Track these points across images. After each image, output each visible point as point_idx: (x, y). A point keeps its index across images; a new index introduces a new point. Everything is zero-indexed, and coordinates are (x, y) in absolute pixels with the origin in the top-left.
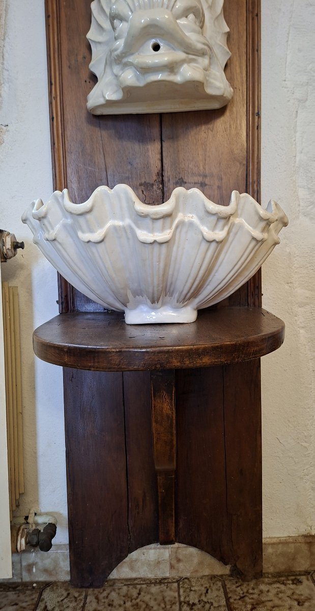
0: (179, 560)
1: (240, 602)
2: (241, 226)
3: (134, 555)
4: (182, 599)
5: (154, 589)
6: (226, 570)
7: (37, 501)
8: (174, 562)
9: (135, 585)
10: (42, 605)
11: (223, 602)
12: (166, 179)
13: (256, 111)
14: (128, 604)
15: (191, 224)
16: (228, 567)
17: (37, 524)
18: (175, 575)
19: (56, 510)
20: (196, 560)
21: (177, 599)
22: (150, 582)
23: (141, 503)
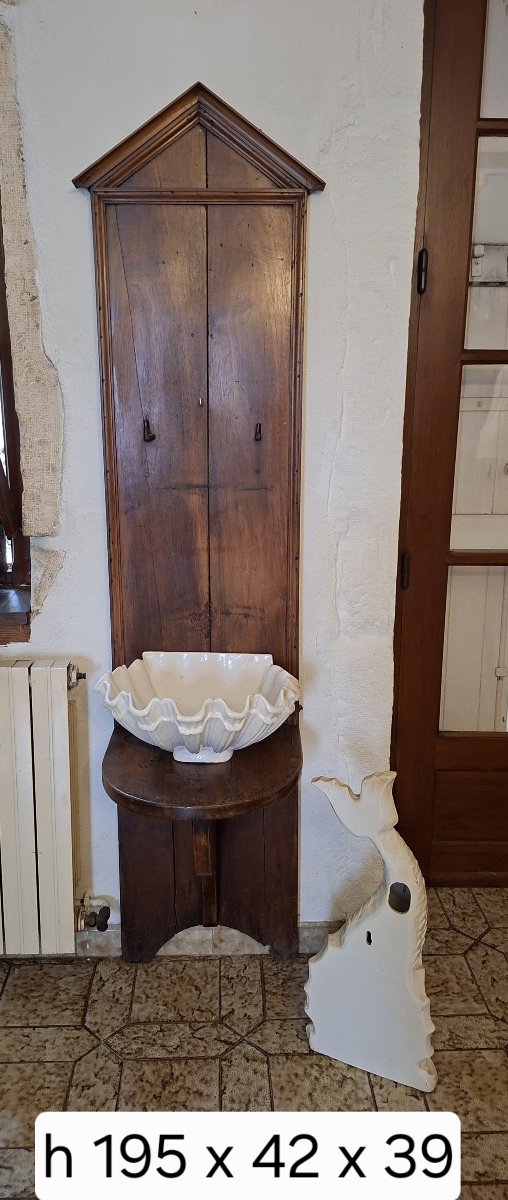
0: (221, 941)
1: (273, 978)
2: (256, 715)
3: (180, 935)
4: (222, 974)
5: (198, 965)
6: (266, 950)
7: (90, 886)
8: (217, 942)
9: (180, 961)
10: (97, 977)
11: (259, 977)
12: (213, 609)
14: (174, 977)
15: (217, 719)
16: (267, 947)
17: (91, 906)
18: (218, 953)
19: (108, 894)
20: (237, 941)
21: (218, 974)
22: (194, 959)
23: (187, 890)
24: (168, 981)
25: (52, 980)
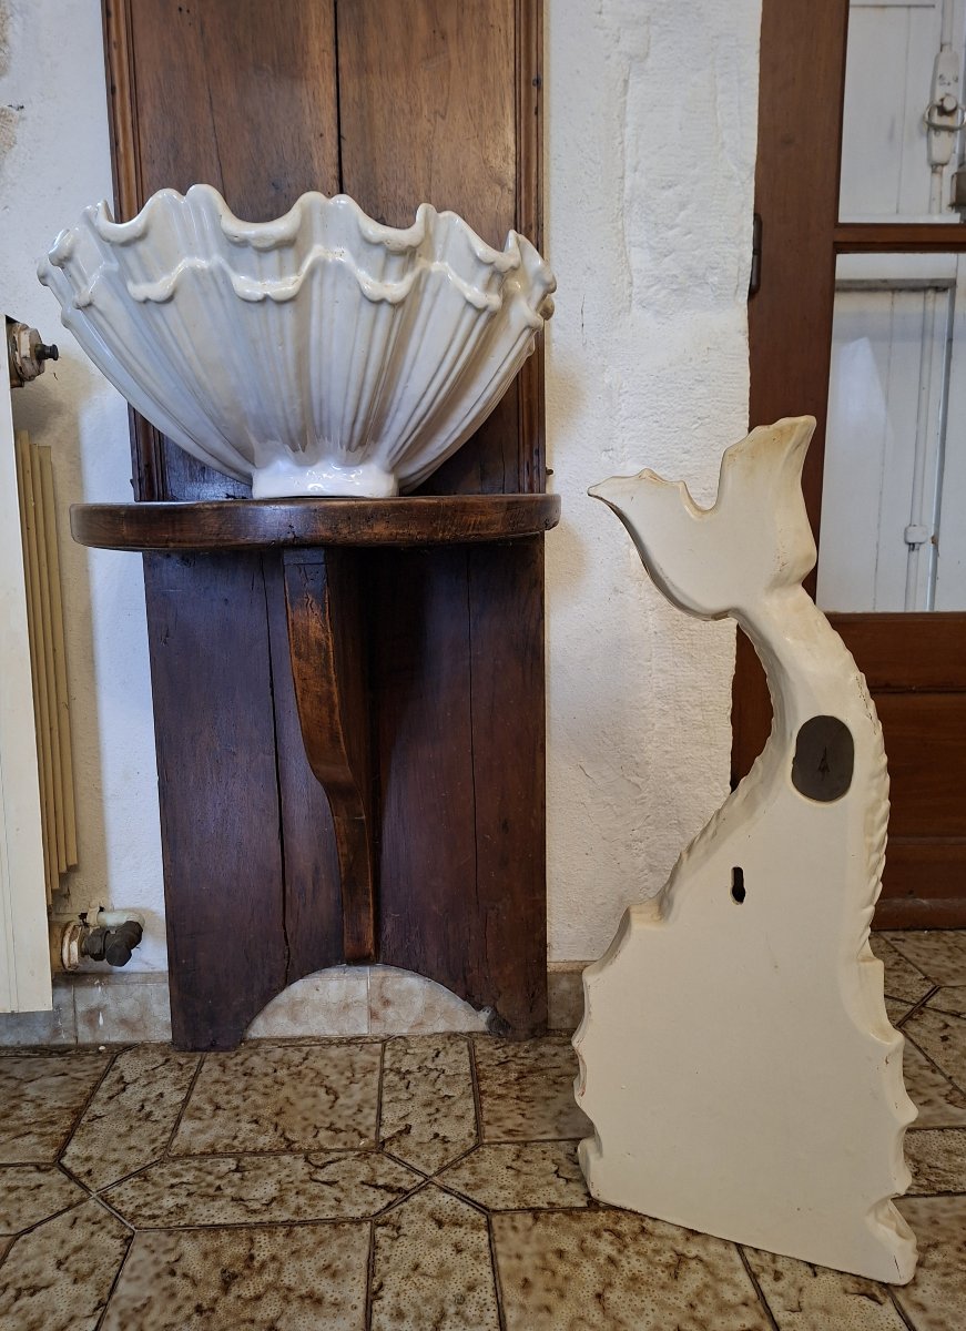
0: (387, 1003)
1: (498, 1070)
2: (444, 280)
3: (299, 988)
4: (387, 1065)
5: (334, 1052)
6: (479, 1021)
7: (105, 886)
8: (377, 1005)
9: (298, 1048)
10: (114, 1076)
11: (466, 1068)
13: (534, 77)
15: (340, 267)
16: (484, 1016)
18: (379, 1030)
19: (141, 906)
20: (419, 1003)
21: (378, 1065)
22: (329, 1042)
23: (310, 885)
24: (268, 1081)
25: (12, 1083)
